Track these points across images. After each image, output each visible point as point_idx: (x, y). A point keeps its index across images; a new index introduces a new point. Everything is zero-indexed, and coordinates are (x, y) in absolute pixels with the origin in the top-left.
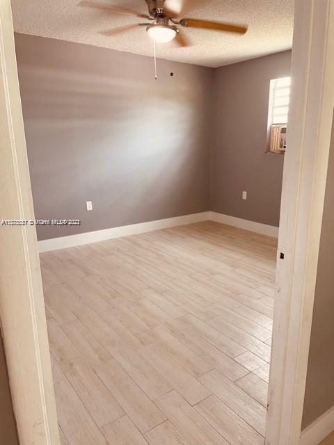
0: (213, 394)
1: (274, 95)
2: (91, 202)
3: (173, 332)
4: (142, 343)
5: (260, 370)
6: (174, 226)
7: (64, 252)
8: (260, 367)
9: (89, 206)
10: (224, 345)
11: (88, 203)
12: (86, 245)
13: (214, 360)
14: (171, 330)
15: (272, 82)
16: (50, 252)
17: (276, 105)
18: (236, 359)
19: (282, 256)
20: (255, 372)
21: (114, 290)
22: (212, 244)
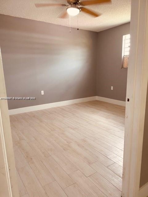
0: (97, 172)
1: (125, 43)
2: (43, 91)
3: (79, 145)
4: (64, 150)
5: (119, 162)
6: (80, 102)
7: (31, 113)
8: (119, 160)
9: (43, 93)
10: (102, 151)
11: (42, 91)
12: (41, 110)
13: (97, 157)
14: (78, 145)
15: (124, 37)
16: (25, 113)
17: (126, 47)
18: (108, 157)
19: (128, 100)
20: (117, 163)
21: (53, 128)
22: (98, 109)
